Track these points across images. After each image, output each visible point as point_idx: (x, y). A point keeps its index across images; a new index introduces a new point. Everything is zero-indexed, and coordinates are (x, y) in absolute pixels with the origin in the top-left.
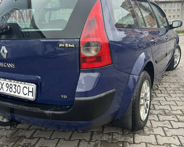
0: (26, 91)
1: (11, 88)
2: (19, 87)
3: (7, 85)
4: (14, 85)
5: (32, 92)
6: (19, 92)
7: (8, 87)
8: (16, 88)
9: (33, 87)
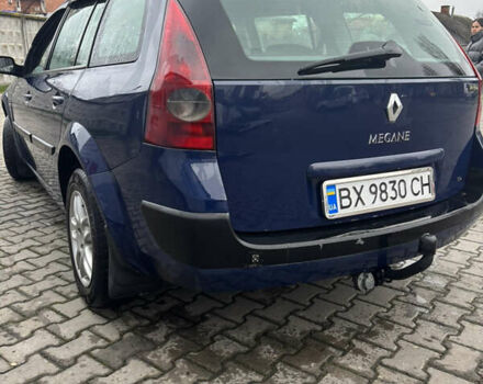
0: (417, 186)
1: (385, 191)
2: (402, 184)
3: (373, 189)
4: (390, 182)
5: (428, 184)
6: (403, 194)
7: (375, 193)
8: (396, 187)
9: (429, 173)
